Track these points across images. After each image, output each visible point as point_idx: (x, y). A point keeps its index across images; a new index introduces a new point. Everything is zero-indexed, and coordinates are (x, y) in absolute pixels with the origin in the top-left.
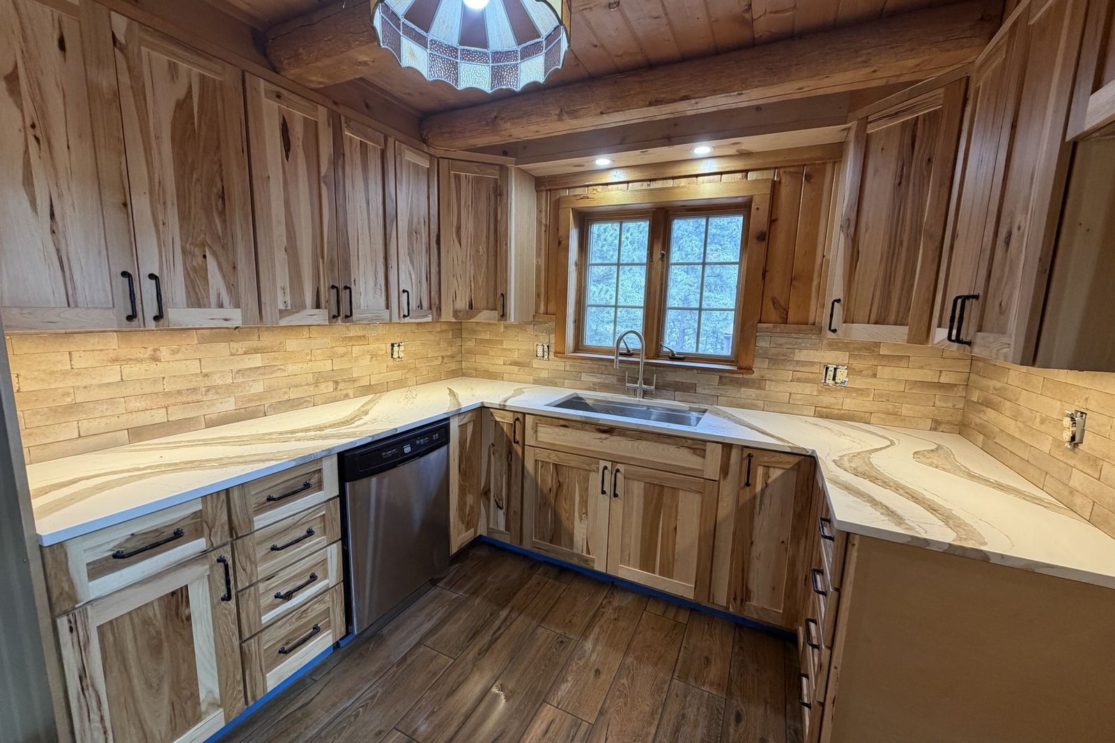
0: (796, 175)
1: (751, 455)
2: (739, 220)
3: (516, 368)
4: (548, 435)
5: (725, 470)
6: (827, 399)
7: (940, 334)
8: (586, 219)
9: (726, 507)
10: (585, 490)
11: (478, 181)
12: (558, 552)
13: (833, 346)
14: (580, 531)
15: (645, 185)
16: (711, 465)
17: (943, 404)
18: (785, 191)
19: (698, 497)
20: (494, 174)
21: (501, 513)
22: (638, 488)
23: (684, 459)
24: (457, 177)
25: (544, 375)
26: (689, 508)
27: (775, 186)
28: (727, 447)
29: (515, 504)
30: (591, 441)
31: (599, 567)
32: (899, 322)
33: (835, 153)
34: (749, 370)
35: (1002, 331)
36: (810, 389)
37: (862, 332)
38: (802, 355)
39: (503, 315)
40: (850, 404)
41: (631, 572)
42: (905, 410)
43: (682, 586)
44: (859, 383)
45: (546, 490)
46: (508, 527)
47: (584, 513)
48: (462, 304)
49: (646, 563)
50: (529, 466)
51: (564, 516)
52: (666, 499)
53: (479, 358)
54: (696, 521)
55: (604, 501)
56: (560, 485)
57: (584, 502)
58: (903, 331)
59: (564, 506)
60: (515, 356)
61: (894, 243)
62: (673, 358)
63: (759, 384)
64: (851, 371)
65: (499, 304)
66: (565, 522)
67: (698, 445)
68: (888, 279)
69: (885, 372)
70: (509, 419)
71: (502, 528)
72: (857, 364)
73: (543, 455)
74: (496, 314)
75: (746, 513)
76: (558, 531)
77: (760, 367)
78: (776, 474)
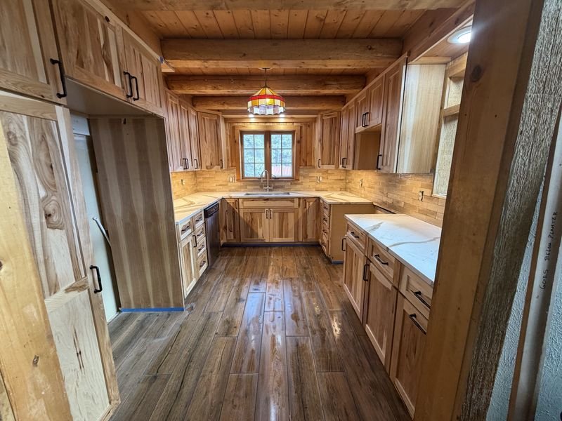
0: (306, 125)
1: (305, 199)
2: (290, 136)
3: (221, 187)
4: (247, 204)
5: (299, 205)
6: (318, 186)
7: (341, 166)
8: (242, 133)
9: (300, 215)
10: (261, 219)
11: (210, 120)
12: (254, 241)
13: (318, 172)
14: (260, 232)
15: (264, 124)
16: (296, 205)
17: (342, 184)
18: (303, 129)
19: (293, 214)
20: (215, 118)
21: (232, 234)
22: (277, 214)
23: (289, 204)
24: (204, 119)
25: (233, 188)
26: (291, 217)
27: (301, 127)
28: (299, 198)
29: (237, 229)
30: (261, 204)
31: (267, 241)
32: (333, 164)
33: (315, 120)
34: (298, 180)
35: (349, 164)
36: (314, 184)
37: (326, 167)
38: (311, 175)
39: (222, 167)
40: (323, 187)
41: (277, 240)
42: (335, 187)
43: (291, 239)
44: (324, 181)
45: (248, 222)
46: (235, 237)
47: (261, 226)
48: (208, 164)
49: (281, 236)
50: (241, 215)
51: (254, 228)
52: (285, 216)
53: (205, 185)
54: (293, 220)
55: (267, 221)
56: (252, 219)
57: (261, 223)
58: (334, 166)
59: (254, 225)
60: (221, 183)
61: (330, 146)
62: (275, 178)
63: (301, 184)
64: (323, 178)
65: (220, 163)
66: (255, 231)
67: (292, 199)
68: (330, 154)
69: (330, 178)
70: (233, 201)
71: (232, 238)
72: (324, 176)
73: (246, 211)
74: (219, 167)
75: (305, 215)
76: (253, 233)
77: (301, 179)
78: (311, 203)
